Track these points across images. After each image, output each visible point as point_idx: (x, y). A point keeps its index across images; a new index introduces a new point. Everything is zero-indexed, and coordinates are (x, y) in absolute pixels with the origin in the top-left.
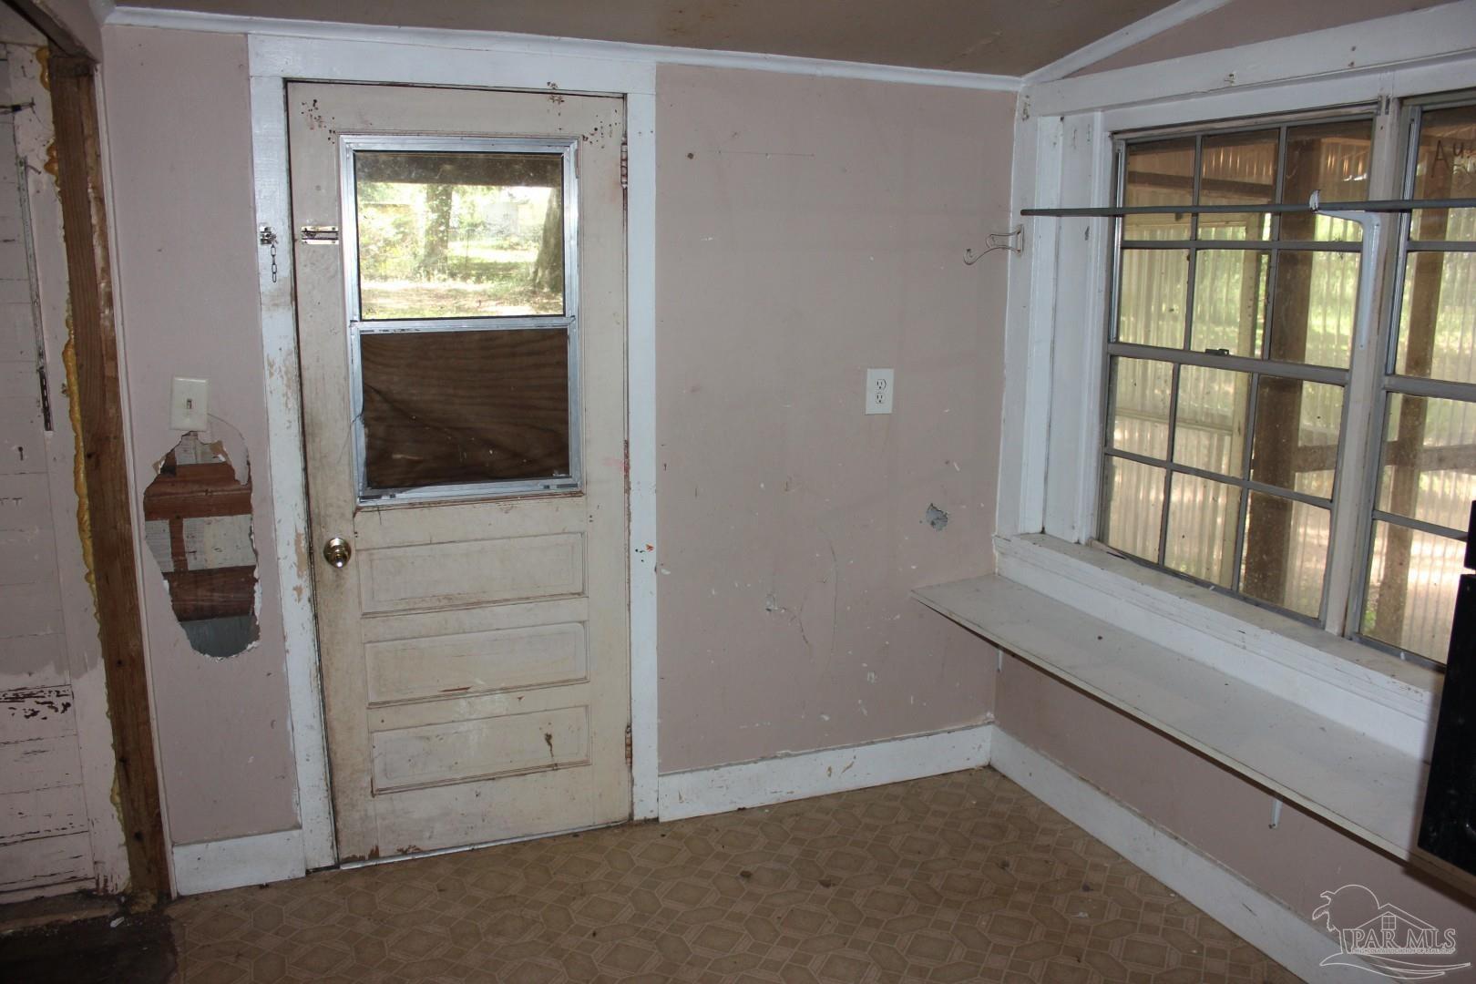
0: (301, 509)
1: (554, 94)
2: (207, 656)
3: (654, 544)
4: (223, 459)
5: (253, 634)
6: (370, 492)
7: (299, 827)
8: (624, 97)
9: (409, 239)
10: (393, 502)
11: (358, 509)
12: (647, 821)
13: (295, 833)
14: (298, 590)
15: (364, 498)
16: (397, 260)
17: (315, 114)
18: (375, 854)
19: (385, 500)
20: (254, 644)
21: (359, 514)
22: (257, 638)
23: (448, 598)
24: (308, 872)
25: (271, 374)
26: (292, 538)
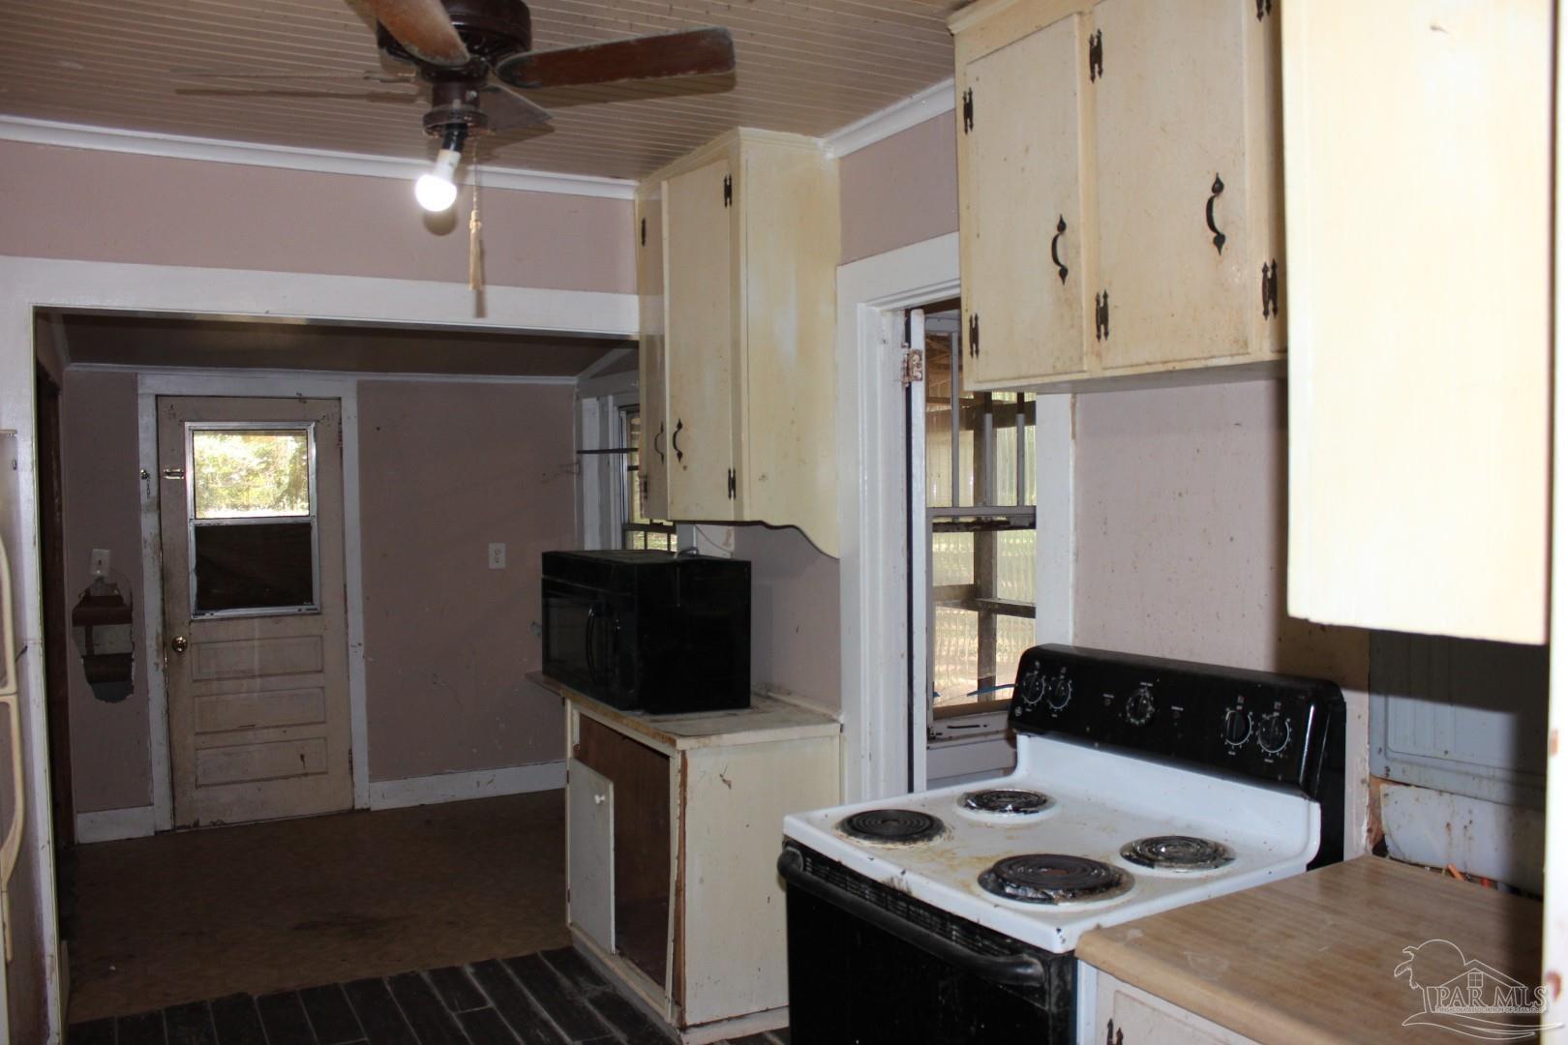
0: (160, 620)
1: (301, 399)
2: (103, 702)
3: (362, 641)
4: (116, 592)
5: (130, 690)
6: (198, 612)
7: (151, 804)
8: (340, 399)
9: (272, 468)
10: (212, 617)
11: (192, 621)
12: (363, 810)
13: (150, 808)
14: (157, 665)
15: (196, 614)
16: (260, 489)
17: (172, 412)
18: (196, 824)
19: (207, 616)
20: (131, 696)
21: (192, 624)
22: (132, 693)
23: (243, 672)
24: (156, 833)
25: (145, 547)
26: (154, 636)
